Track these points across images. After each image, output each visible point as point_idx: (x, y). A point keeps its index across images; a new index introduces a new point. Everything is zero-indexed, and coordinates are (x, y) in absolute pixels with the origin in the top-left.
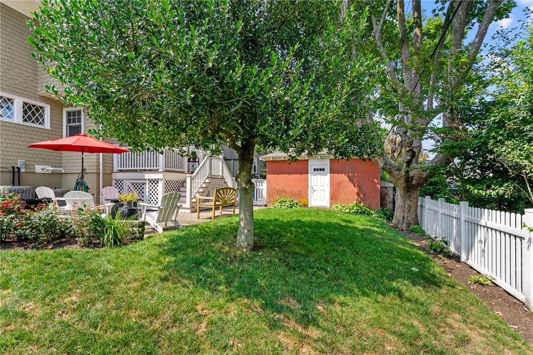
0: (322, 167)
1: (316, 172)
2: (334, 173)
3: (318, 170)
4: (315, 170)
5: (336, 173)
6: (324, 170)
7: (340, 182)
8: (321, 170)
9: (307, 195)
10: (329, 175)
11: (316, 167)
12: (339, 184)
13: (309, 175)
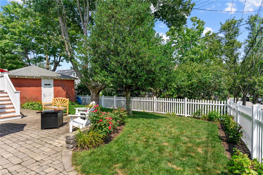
0: (49, 83)
1: (46, 86)
2: (55, 87)
3: (47, 85)
4: (45, 85)
5: (57, 87)
6: (50, 85)
7: (58, 91)
8: (48, 85)
9: (41, 99)
10: (53, 88)
11: (46, 83)
12: (58, 92)
13: (42, 88)
